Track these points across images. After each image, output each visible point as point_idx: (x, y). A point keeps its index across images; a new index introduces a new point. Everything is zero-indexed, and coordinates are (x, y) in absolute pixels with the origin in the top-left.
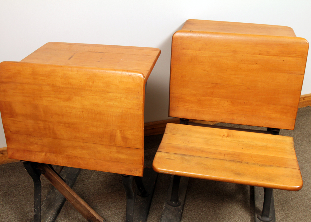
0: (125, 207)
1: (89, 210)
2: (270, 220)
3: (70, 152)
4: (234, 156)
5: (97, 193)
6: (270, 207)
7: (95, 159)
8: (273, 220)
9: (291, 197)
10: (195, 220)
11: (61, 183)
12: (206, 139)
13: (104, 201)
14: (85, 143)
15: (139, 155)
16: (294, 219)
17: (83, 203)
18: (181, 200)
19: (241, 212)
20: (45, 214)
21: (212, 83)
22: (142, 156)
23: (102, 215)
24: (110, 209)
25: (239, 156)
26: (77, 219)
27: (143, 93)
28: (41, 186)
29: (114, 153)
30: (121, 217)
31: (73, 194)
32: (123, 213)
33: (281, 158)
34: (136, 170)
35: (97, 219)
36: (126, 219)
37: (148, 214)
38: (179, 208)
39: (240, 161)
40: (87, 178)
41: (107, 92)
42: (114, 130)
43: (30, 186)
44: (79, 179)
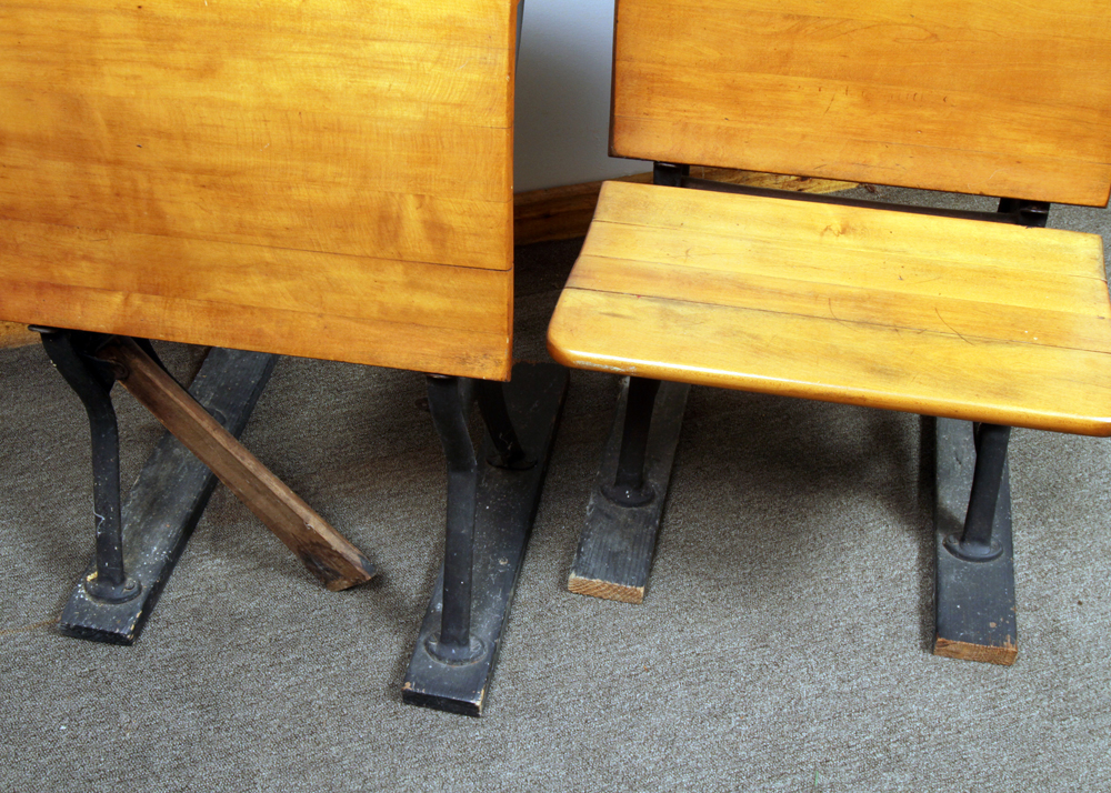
0: (440, 509)
1: (303, 517)
2: (991, 555)
3: (223, 288)
4: (869, 306)
5: (333, 460)
6: (994, 505)
7: (321, 316)
8: (1003, 555)
9: (1073, 472)
10: (708, 554)
11: (194, 415)
12: (756, 241)
13: (362, 486)
14: (278, 251)
15: (494, 297)
16: (1081, 553)
17: (281, 491)
18: (656, 483)
19: (884, 528)
20: (137, 534)
21: (787, 17)
22: (506, 300)
23: (355, 540)
24: (385, 515)
25: (886, 304)
26: (260, 554)
27: (511, 41)
28: (116, 427)
29: (393, 290)
30: (427, 544)
31: (239, 458)
32: (436, 532)
33: (1053, 312)
34: (481, 354)
35: (336, 552)
36: (446, 552)
37: (528, 534)
38: (649, 511)
39: (890, 322)
40: (296, 405)
41: (363, 39)
42: (392, 194)
43: (75, 434)
44: (263, 408)
